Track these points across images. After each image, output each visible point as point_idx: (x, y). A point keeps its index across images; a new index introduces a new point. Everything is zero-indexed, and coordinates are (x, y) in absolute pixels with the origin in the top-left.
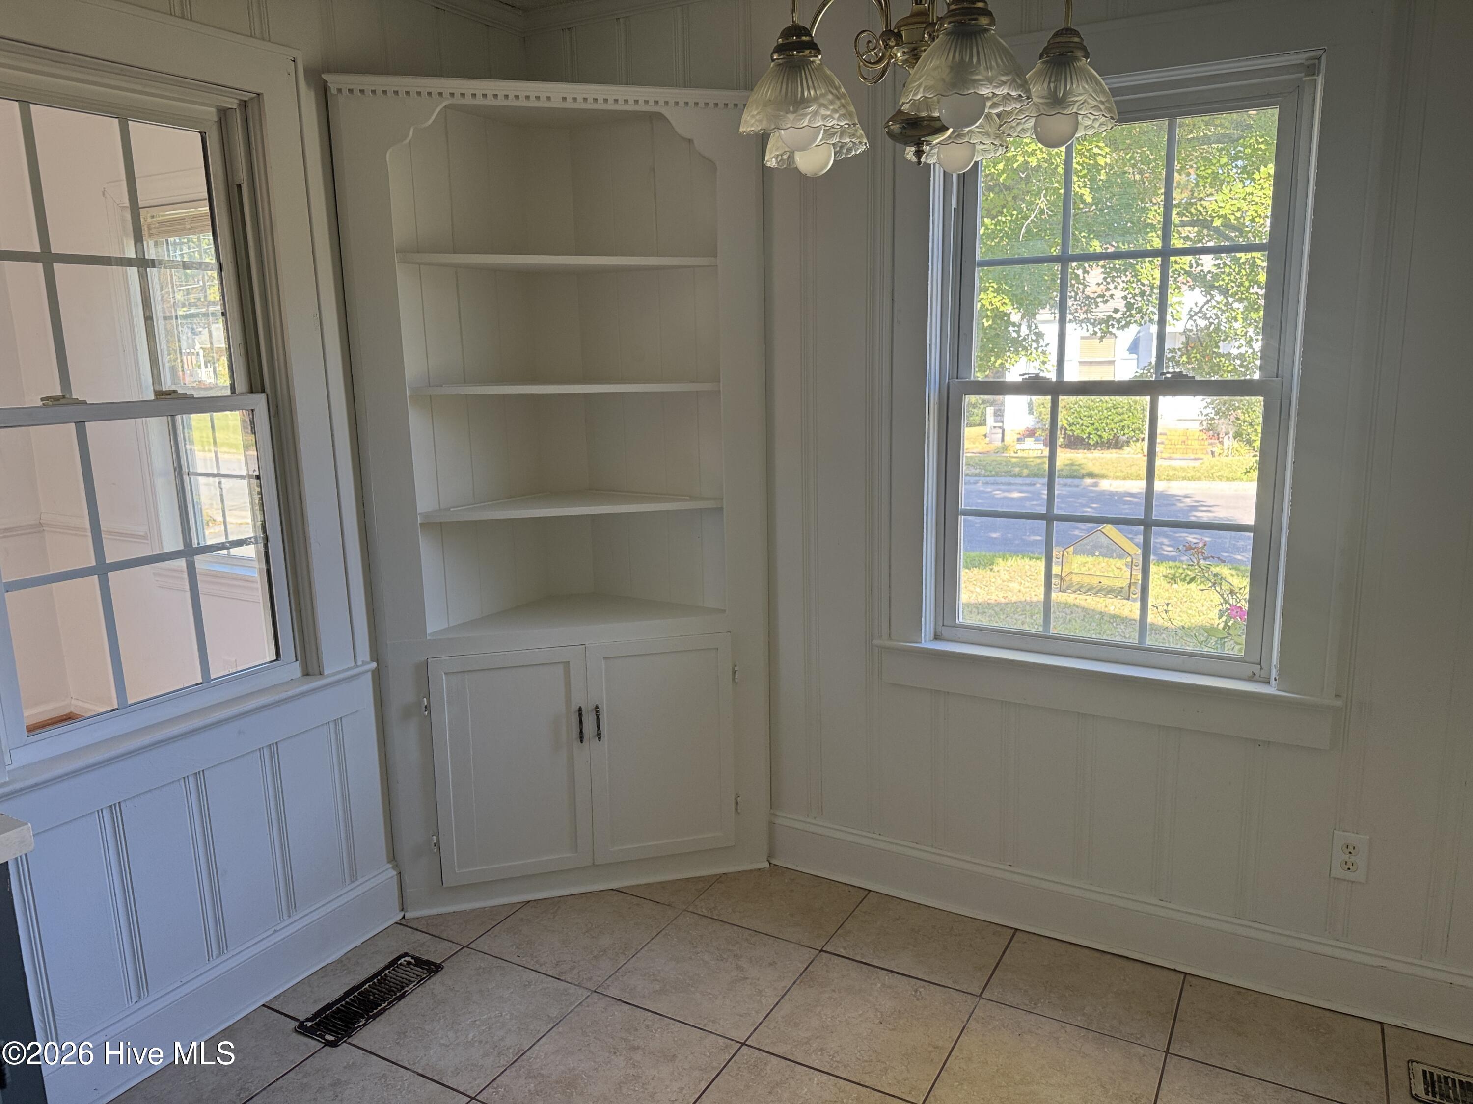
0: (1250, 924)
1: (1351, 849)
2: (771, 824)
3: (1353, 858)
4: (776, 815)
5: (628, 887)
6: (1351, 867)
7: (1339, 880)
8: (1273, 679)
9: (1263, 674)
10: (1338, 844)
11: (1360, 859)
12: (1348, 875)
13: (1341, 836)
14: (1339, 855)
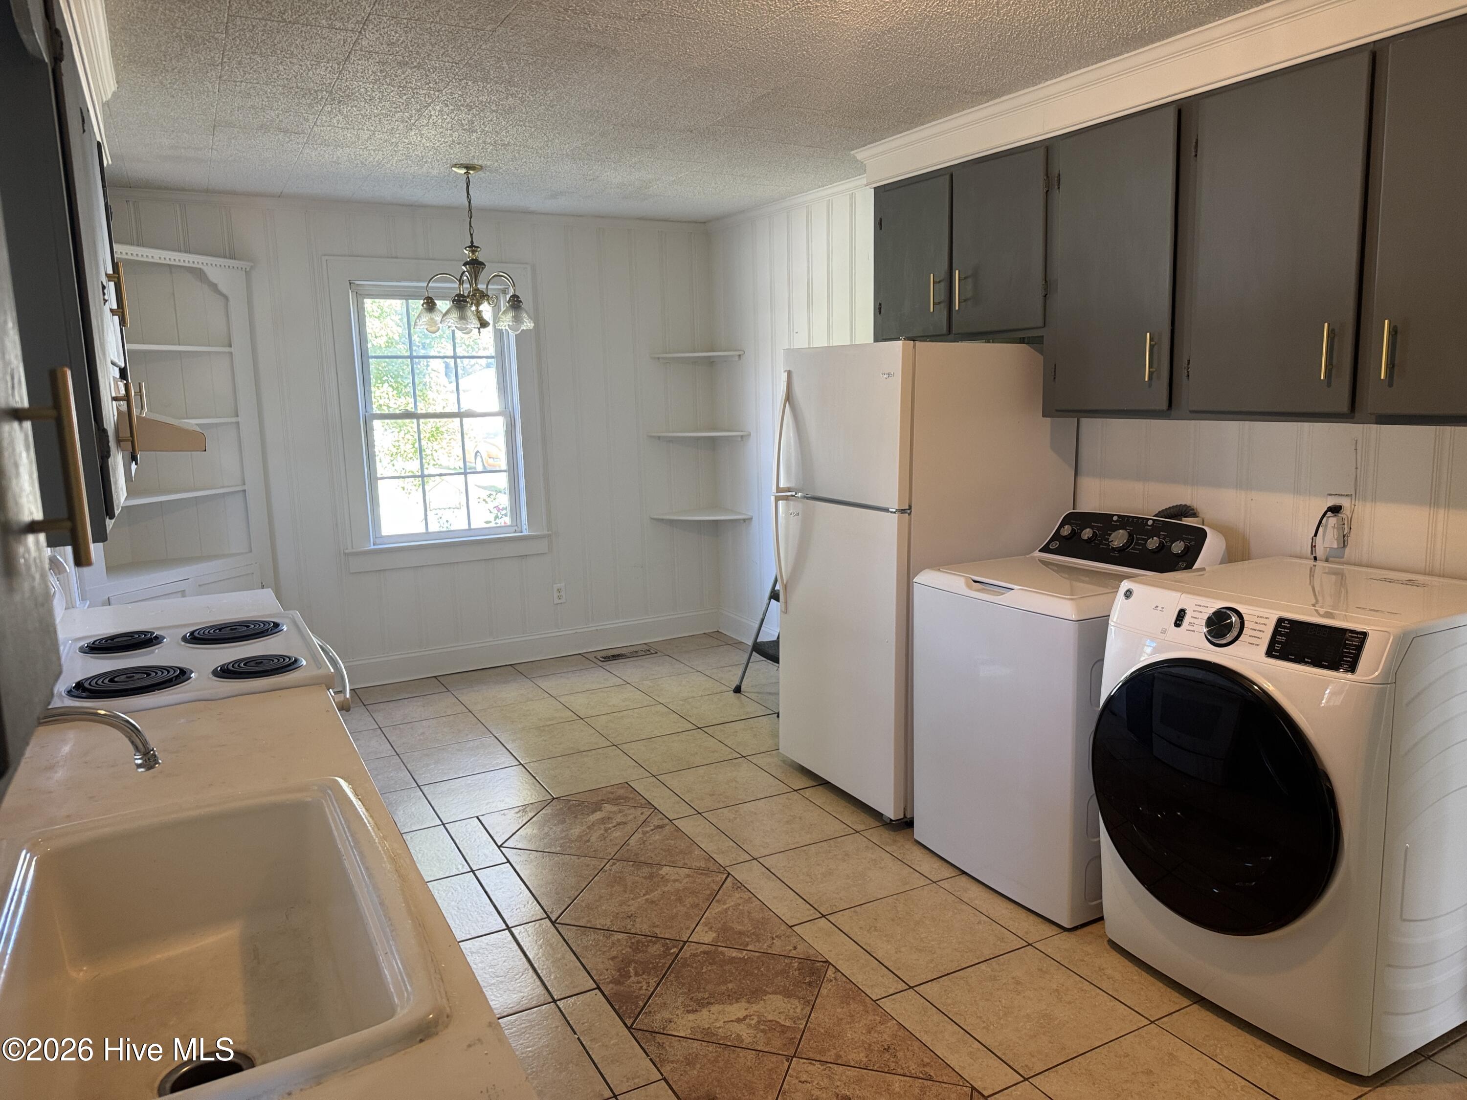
0: (529, 634)
3: (561, 594)
6: (560, 597)
7: (557, 604)
8: (524, 530)
9: (519, 529)
10: (555, 590)
11: (563, 593)
12: (560, 601)
13: (556, 586)
14: (556, 594)
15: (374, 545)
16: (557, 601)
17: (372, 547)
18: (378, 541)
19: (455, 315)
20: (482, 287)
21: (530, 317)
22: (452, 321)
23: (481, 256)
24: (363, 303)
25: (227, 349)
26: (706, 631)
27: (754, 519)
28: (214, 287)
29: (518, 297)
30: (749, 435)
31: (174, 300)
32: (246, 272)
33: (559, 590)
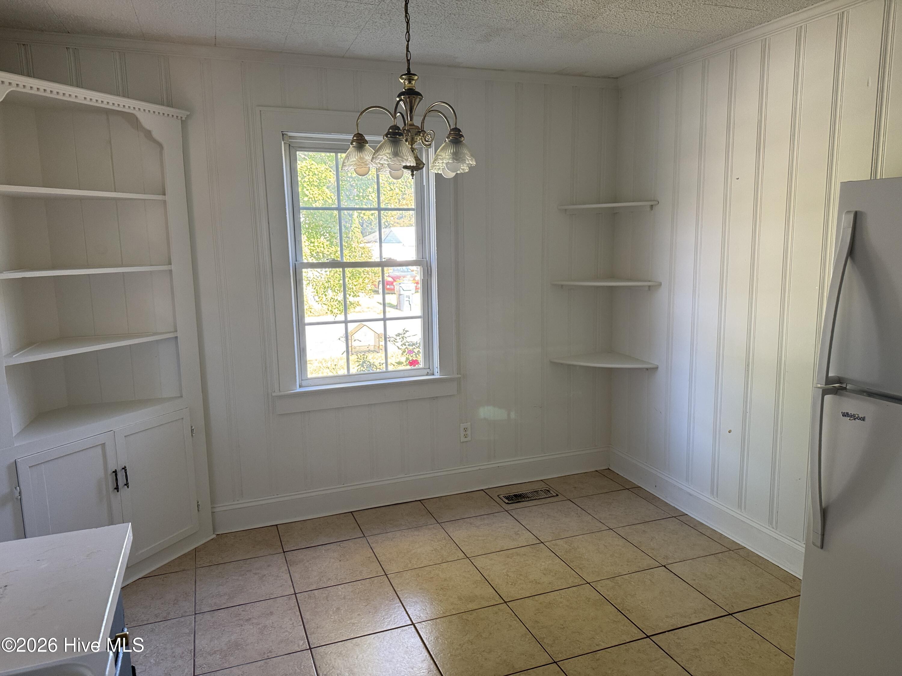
0: (438, 471)
1: (466, 430)
2: (213, 513)
3: (467, 432)
4: (214, 507)
5: (149, 573)
6: (466, 436)
7: (463, 442)
8: (436, 373)
9: (431, 372)
10: (462, 429)
11: (469, 432)
12: (466, 440)
13: (463, 426)
14: (462, 433)
15: (300, 387)
16: (463, 439)
17: (299, 390)
18: (304, 383)
19: (387, 151)
20: (417, 122)
21: (472, 155)
22: (385, 158)
23: (417, 85)
24: (296, 155)
25: (160, 197)
26: (598, 469)
27: (659, 369)
28: (148, 134)
29: (459, 131)
30: (660, 284)
31: (111, 148)
32: (182, 120)
33: (465, 430)
